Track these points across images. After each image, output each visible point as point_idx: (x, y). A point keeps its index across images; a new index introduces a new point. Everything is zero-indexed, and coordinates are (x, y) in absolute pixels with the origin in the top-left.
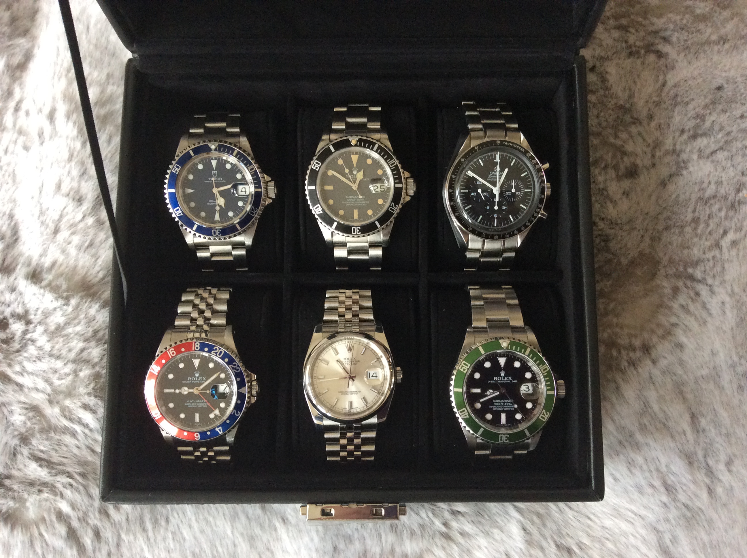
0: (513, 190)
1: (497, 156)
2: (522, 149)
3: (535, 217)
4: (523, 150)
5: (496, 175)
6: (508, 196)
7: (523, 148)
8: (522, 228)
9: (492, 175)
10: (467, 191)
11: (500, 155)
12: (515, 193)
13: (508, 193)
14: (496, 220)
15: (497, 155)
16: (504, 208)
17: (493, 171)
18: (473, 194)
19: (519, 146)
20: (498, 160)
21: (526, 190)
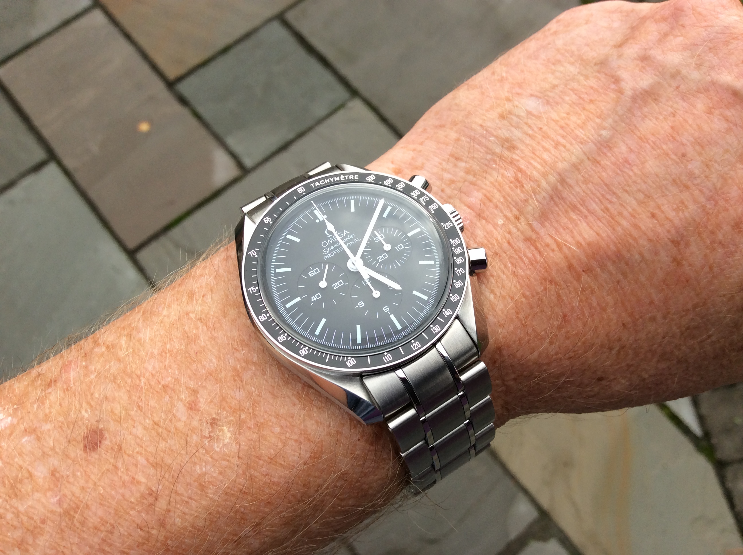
0: (387, 247)
1: (317, 213)
2: (351, 177)
3: (463, 265)
4: (356, 177)
5: (337, 242)
6: (384, 262)
7: (354, 174)
8: (454, 298)
9: (329, 246)
10: (299, 299)
11: (319, 208)
12: (393, 249)
13: (381, 258)
14: (392, 317)
15: (315, 212)
17: (326, 238)
18: (314, 298)
19: (344, 174)
20: (321, 217)
21: (410, 235)
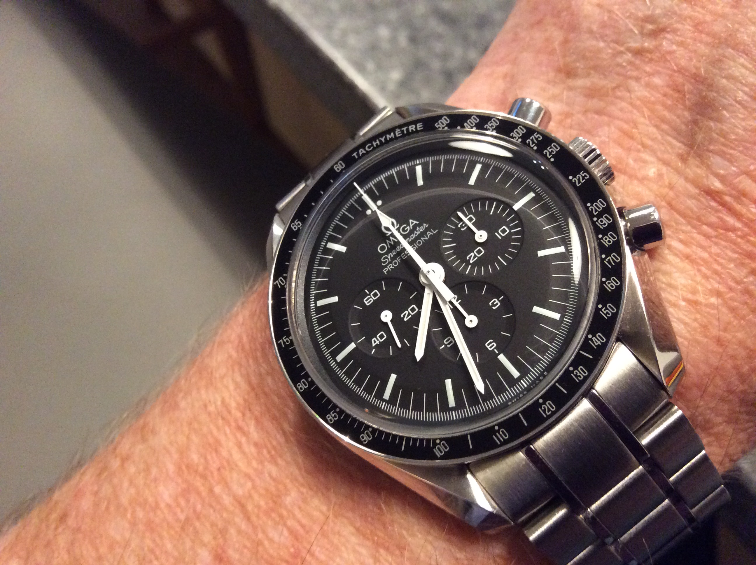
0: (481, 236)
1: (366, 198)
2: (412, 128)
3: (616, 247)
4: (420, 126)
6: (479, 263)
7: (415, 122)
8: (607, 312)
9: (389, 251)
10: (353, 346)
11: (367, 192)
14: (502, 358)
16: (496, 303)
18: (375, 341)
19: (401, 126)
21: (516, 207)
